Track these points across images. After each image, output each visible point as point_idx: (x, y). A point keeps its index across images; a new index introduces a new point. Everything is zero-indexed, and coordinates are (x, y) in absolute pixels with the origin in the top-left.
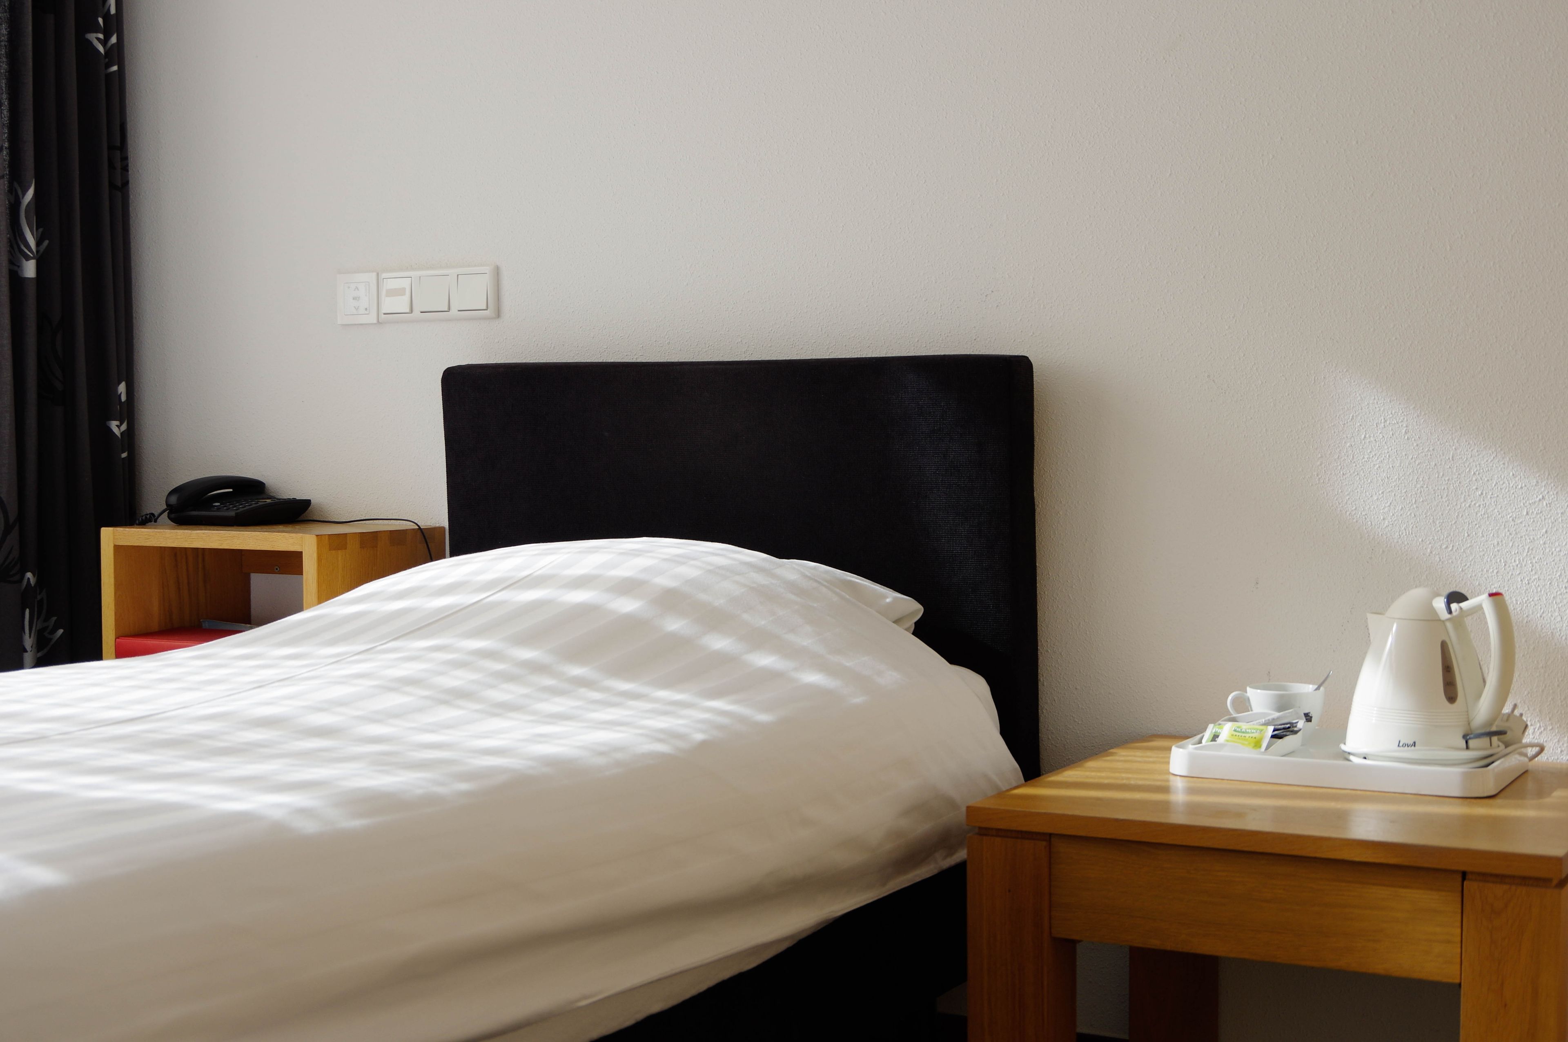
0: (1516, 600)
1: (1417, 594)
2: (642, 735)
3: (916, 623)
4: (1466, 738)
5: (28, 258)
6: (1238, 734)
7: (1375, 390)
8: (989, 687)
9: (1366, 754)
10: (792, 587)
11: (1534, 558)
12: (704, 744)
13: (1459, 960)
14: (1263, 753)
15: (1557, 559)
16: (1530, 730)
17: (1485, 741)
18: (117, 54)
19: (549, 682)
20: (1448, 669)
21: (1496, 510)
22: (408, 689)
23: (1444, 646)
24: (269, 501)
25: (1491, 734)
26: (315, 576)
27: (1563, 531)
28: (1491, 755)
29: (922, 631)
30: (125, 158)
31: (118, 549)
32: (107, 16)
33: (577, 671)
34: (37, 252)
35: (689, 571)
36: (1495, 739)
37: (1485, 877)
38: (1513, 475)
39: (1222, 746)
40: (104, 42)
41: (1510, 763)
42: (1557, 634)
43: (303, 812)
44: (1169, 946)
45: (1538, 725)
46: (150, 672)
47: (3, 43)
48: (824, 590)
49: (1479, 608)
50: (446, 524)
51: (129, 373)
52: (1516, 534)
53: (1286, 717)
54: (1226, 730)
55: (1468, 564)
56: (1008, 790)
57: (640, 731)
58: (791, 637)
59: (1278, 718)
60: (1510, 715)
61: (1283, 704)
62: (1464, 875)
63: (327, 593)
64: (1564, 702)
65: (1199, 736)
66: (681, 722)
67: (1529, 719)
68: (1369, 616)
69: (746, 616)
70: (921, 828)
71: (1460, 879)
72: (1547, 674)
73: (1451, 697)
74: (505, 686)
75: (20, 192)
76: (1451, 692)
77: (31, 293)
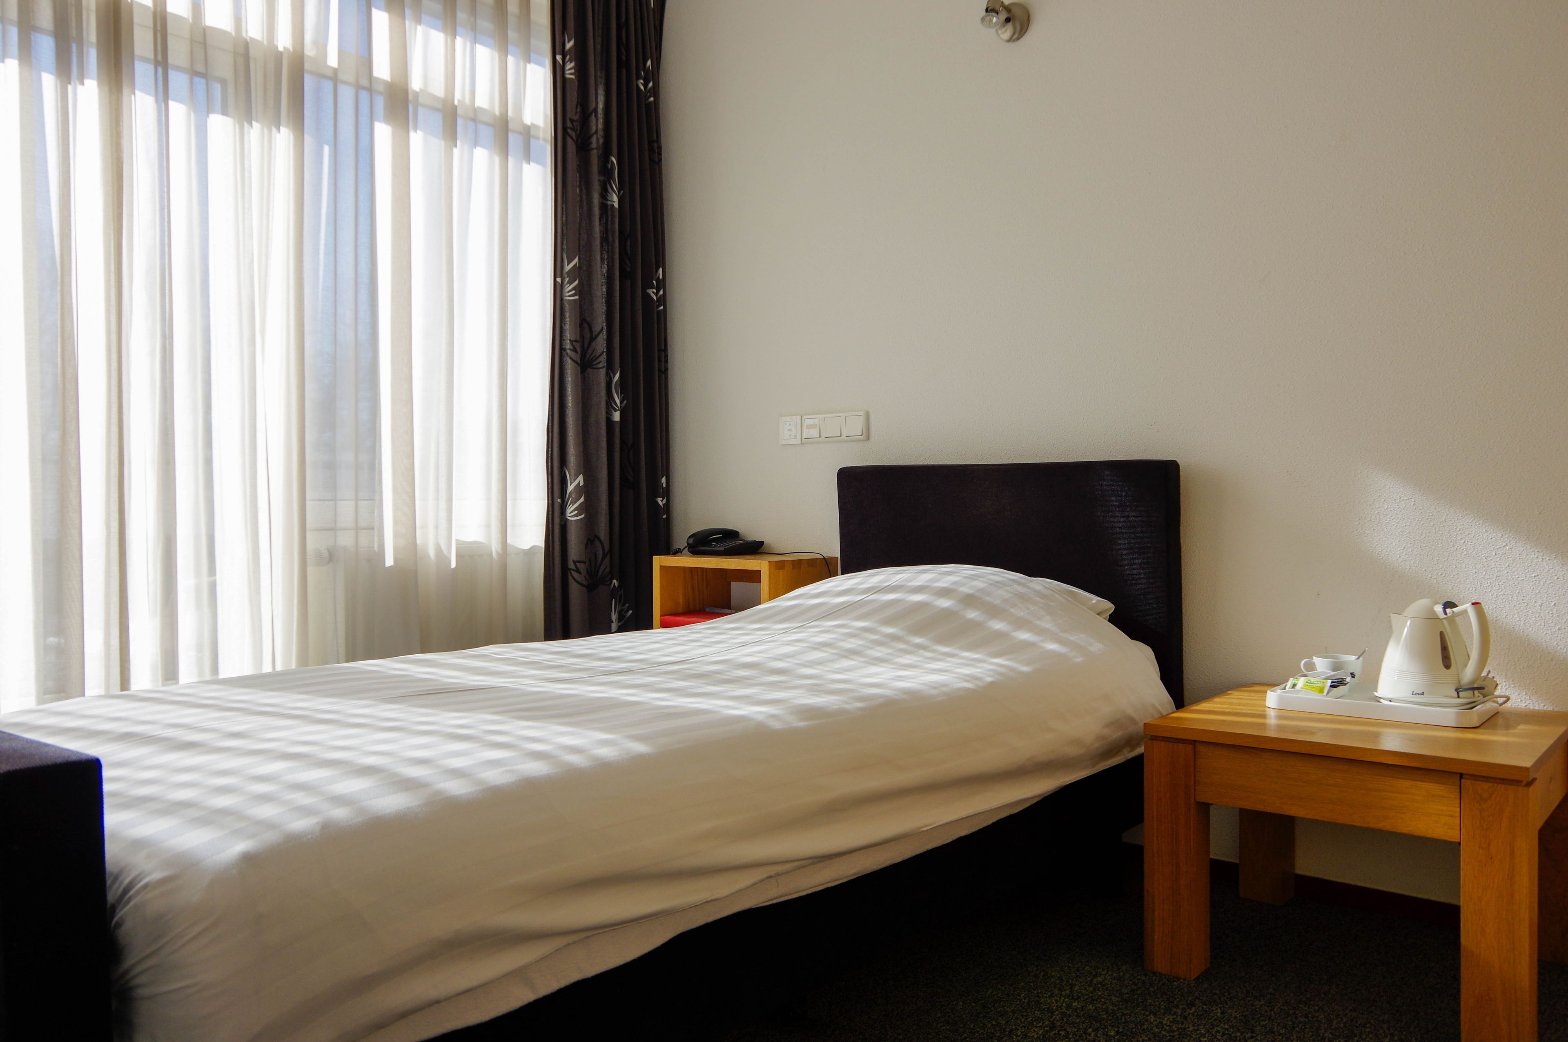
0: (1489, 607)
1: (1423, 602)
2: (956, 677)
3: (1110, 615)
4: (1458, 691)
5: (616, 410)
6: (1308, 684)
7: (1394, 480)
8: (1153, 653)
9: (1391, 699)
10: (1039, 593)
11: (1501, 581)
12: (992, 683)
13: (1459, 828)
14: (1325, 696)
15: (1516, 582)
16: (1499, 687)
17: (1471, 692)
18: (663, 300)
19: (902, 646)
20: (1444, 648)
21: (1474, 552)
22: (825, 649)
23: (1442, 634)
24: (741, 542)
25: (1474, 689)
26: (768, 584)
27: (1520, 565)
28: (1474, 702)
29: (1114, 619)
30: (666, 356)
31: (661, 567)
32: (658, 280)
33: (918, 640)
34: (621, 407)
35: (979, 584)
36: (1476, 692)
37: (1475, 777)
38: (1486, 531)
39: (1299, 691)
40: (656, 294)
41: (1486, 707)
42: (1517, 628)
43: (773, 716)
44: (1269, 809)
45: (1505, 684)
46: (684, 636)
47: (604, 296)
48: (1057, 596)
49: (1465, 611)
50: (838, 554)
51: (667, 471)
52: (1488, 566)
53: (1339, 674)
54: (1301, 682)
55: (1456, 585)
56: (1168, 714)
57: (955, 675)
58: (1038, 622)
59: (1334, 675)
60: (1485, 678)
61: (1336, 667)
62: (1461, 776)
63: (775, 594)
64: (1522, 670)
65: (1284, 685)
66: (978, 670)
67: (1498, 680)
68: (1392, 615)
69: (1012, 610)
70: (1116, 734)
71: (1459, 778)
72: (1510, 653)
73: (1447, 666)
74: (878, 648)
75: (612, 375)
76: (1447, 662)
77: (617, 429)
